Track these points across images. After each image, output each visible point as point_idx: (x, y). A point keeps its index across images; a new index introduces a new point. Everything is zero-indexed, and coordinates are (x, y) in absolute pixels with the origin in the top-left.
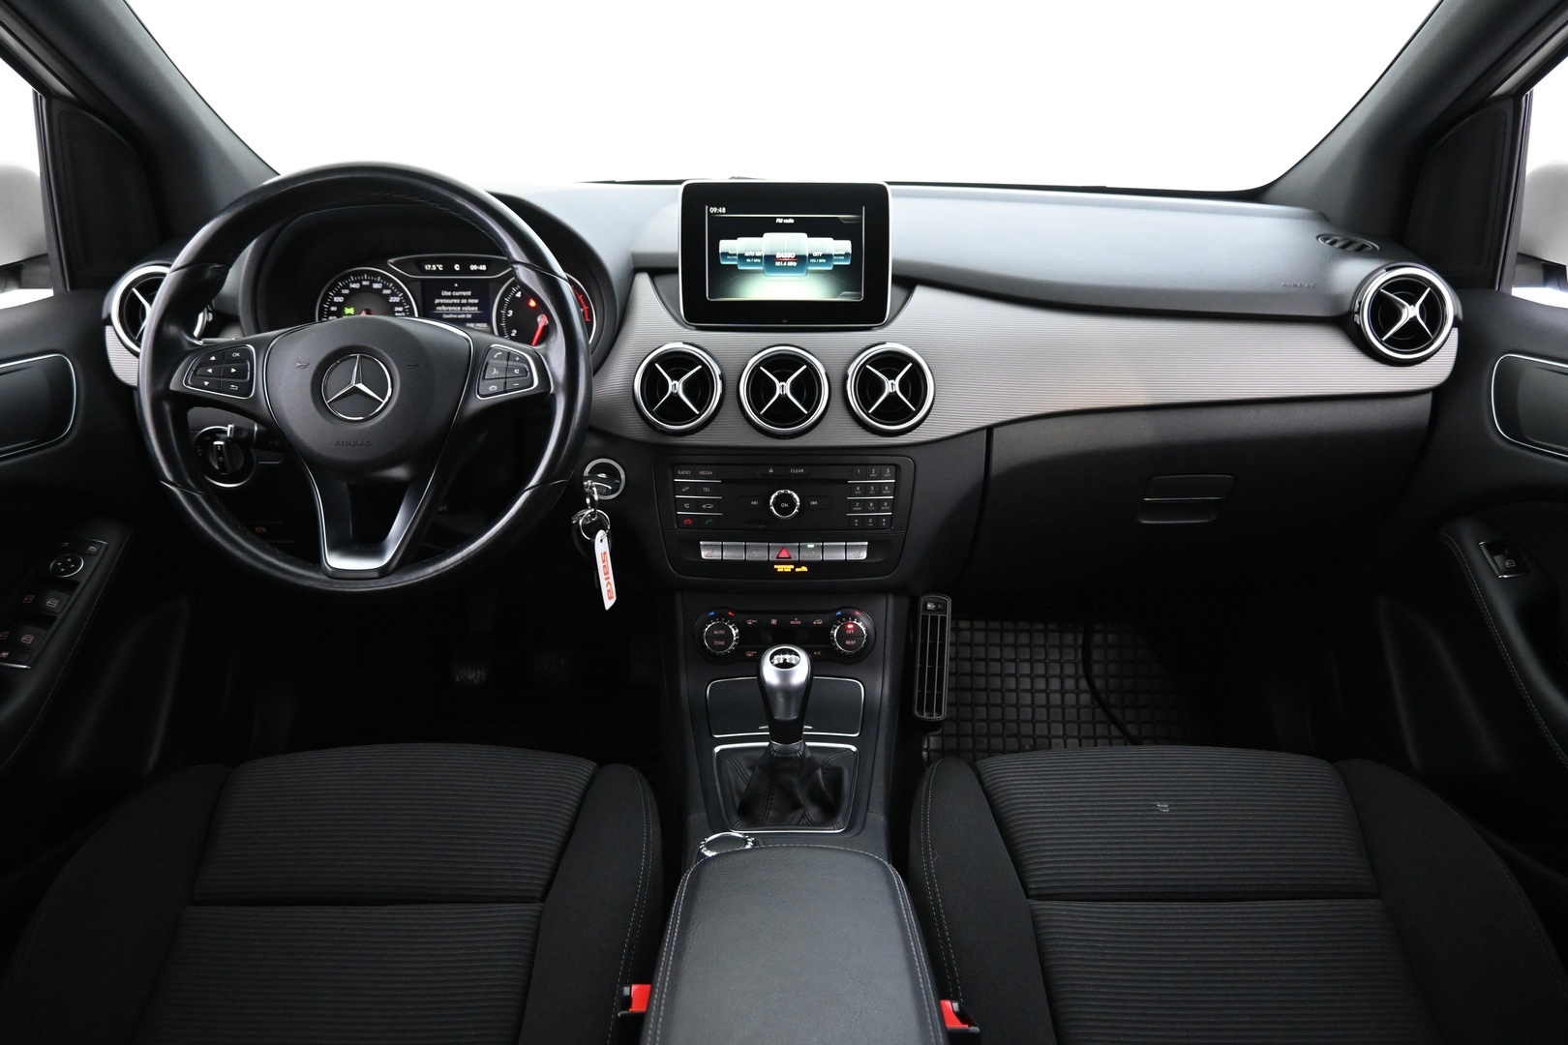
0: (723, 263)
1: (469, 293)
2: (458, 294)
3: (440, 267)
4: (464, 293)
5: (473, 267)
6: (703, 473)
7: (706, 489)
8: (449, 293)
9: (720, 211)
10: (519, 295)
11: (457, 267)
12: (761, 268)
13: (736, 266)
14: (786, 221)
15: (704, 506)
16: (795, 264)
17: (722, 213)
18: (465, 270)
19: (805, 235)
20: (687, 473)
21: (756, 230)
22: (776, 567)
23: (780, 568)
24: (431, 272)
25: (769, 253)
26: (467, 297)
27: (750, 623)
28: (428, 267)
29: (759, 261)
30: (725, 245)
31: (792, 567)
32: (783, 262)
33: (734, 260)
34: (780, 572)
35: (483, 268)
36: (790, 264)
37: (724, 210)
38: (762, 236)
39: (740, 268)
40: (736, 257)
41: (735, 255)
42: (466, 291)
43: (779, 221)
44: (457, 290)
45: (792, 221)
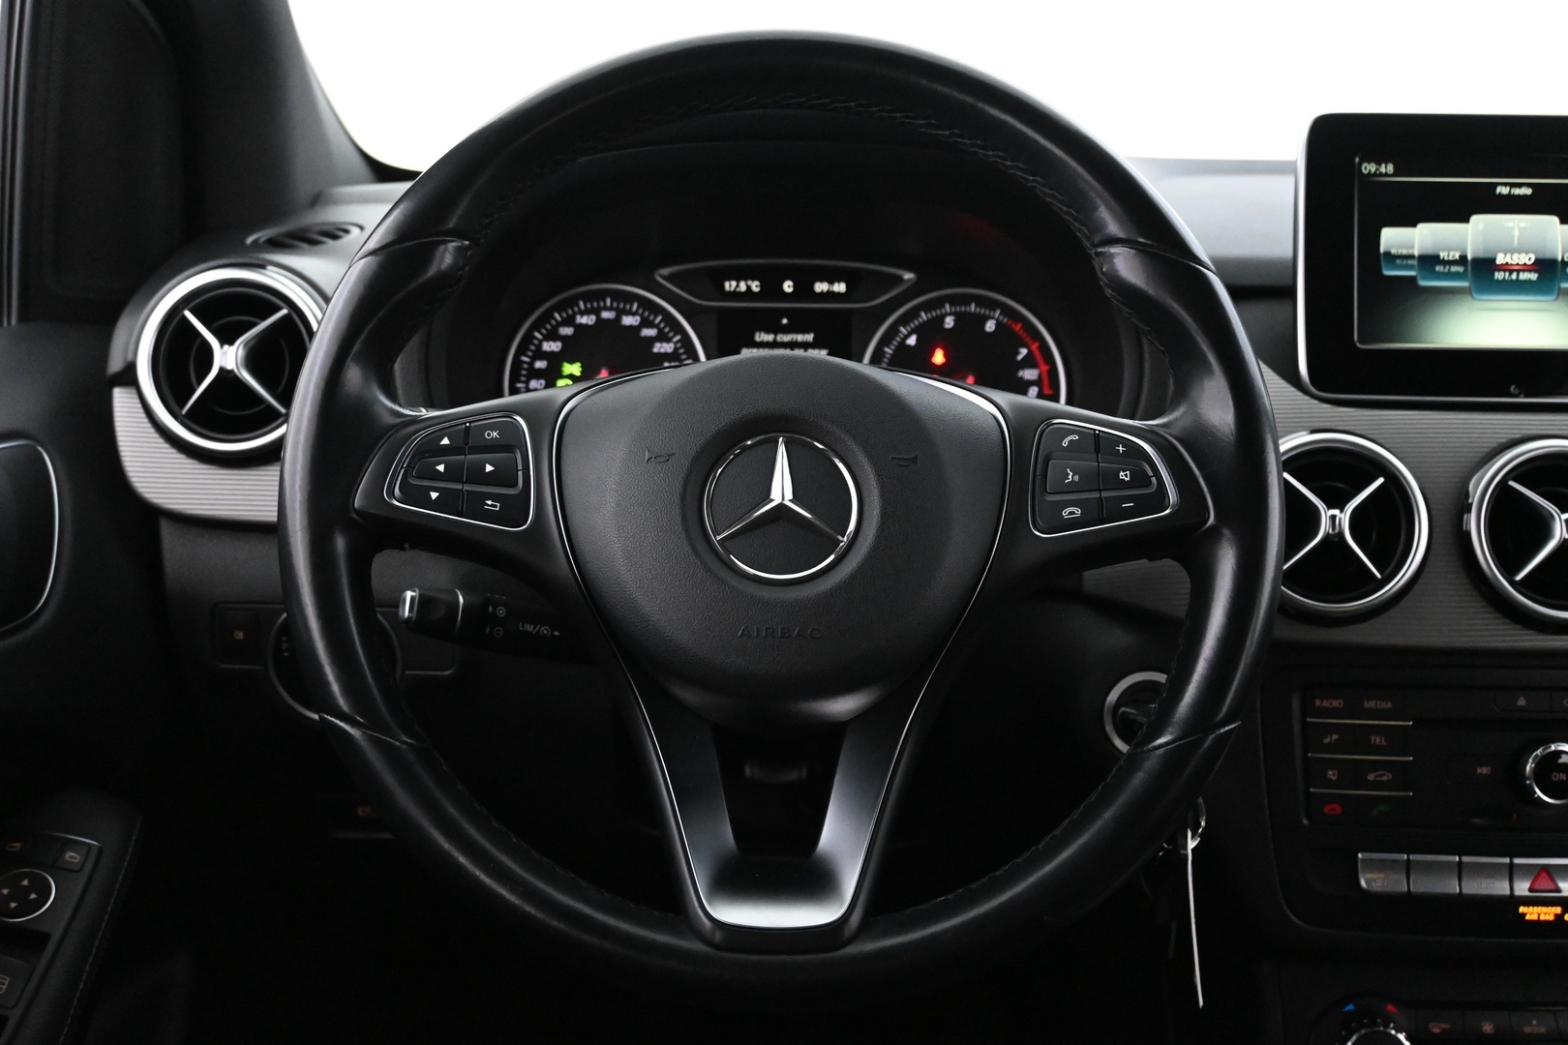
0: (1388, 272)
1: (809, 337)
2: (786, 338)
3: (755, 286)
4: (800, 338)
5: (821, 287)
6: (1370, 704)
7: (1377, 740)
8: (770, 338)
9: (1383, 169)
10: (912, 341)
11: (788, 286)
12: (1465, 284)
13: (1413, 279)
14: (1517, 191)
15: (1371, 777)
16: (1533, 276)
17: (1386, 175)
18: (804, 290)
19: (1555, 219)
20: (1336, 703)
21: (1457, 207)
22: (1522, 909)
23: (1532, 913)
24: (735, 295)
25: (1481, 255)
26: (805, 346)
27: (1436, 1030)
28: (730, 286)
29: (1461, 269)
30: (1392, 238)
31: (1558, 910)
32: (1511, 272)
33: (1410, 267)
34: (1532, 922)
35: (840, 287)
36: (1524, 276)
37: (1390, 168)
38: (1466, 220)
39: (1423, 283)
40: (1414, 262)
41: (1412, 257)
42: (804, 331)
43: (1504, 190)
44: (786, 330)
45: (1528, 191)
